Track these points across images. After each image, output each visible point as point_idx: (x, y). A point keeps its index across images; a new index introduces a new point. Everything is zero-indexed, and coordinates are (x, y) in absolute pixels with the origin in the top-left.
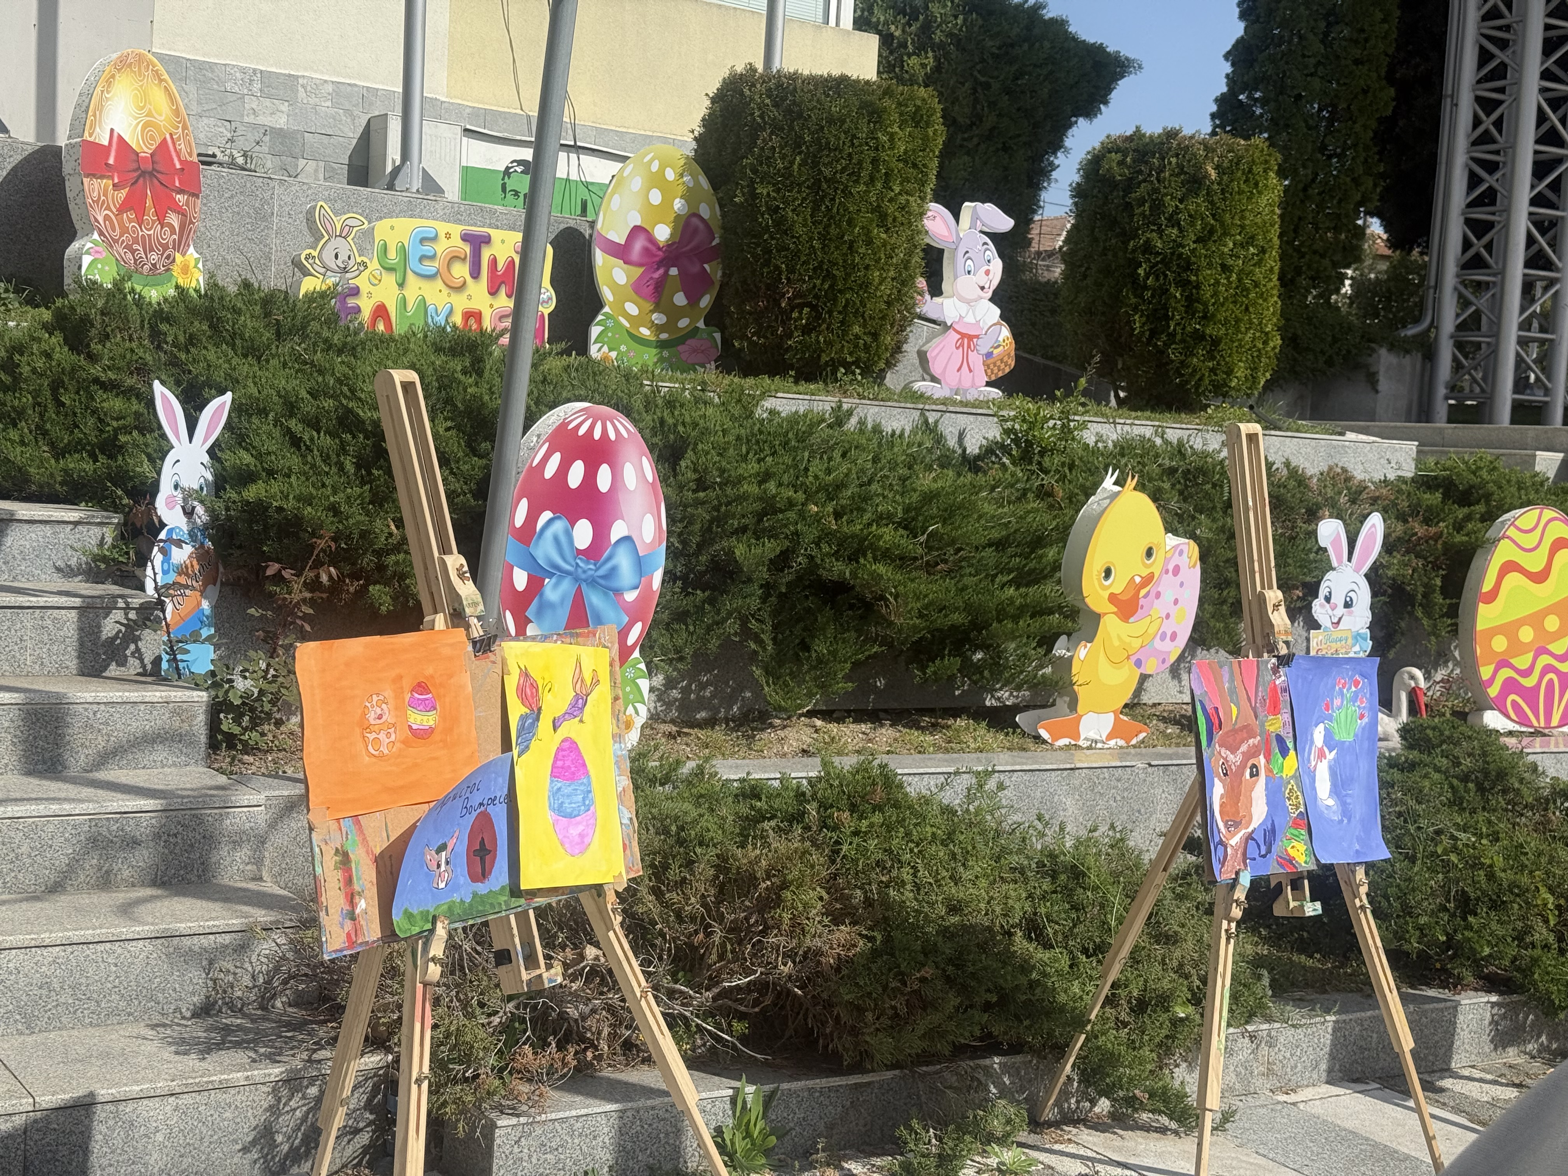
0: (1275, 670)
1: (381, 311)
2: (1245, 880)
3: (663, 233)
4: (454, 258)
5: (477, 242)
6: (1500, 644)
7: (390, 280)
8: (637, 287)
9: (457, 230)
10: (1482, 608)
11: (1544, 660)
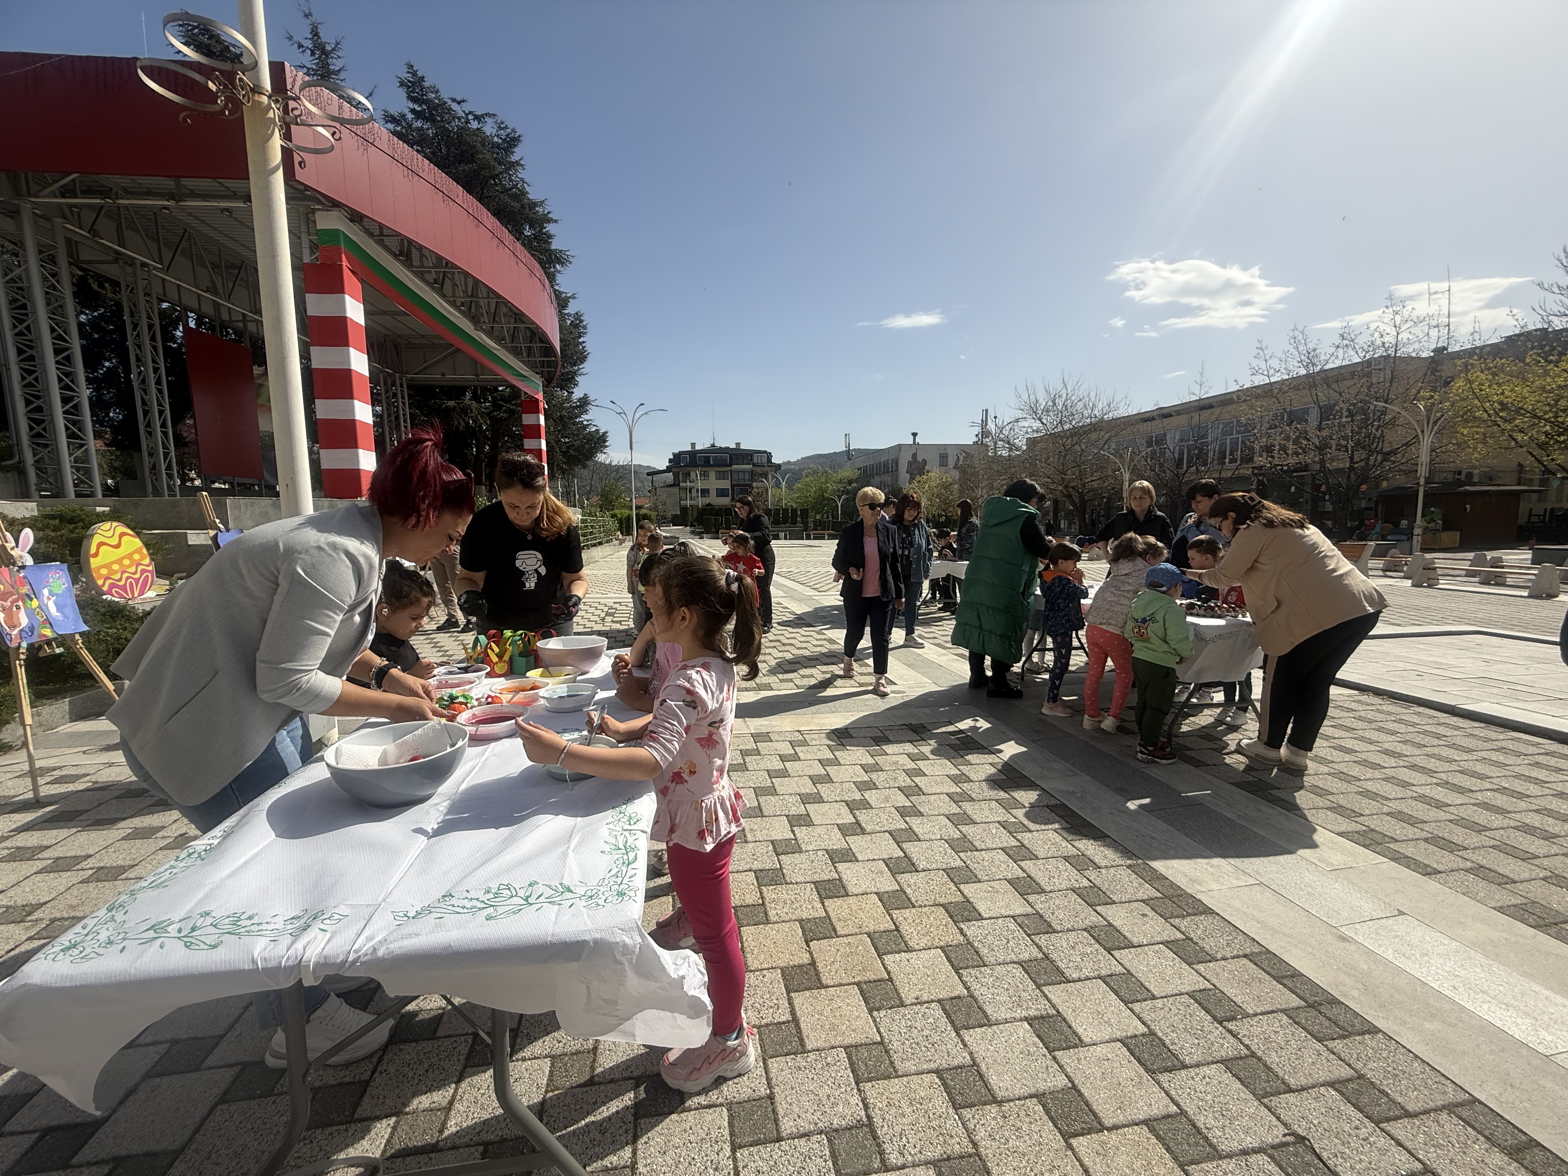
0: (18, 571)
2: (24, 645)
6: (104, 572)
10: (92, 560)
11: (125, 575)
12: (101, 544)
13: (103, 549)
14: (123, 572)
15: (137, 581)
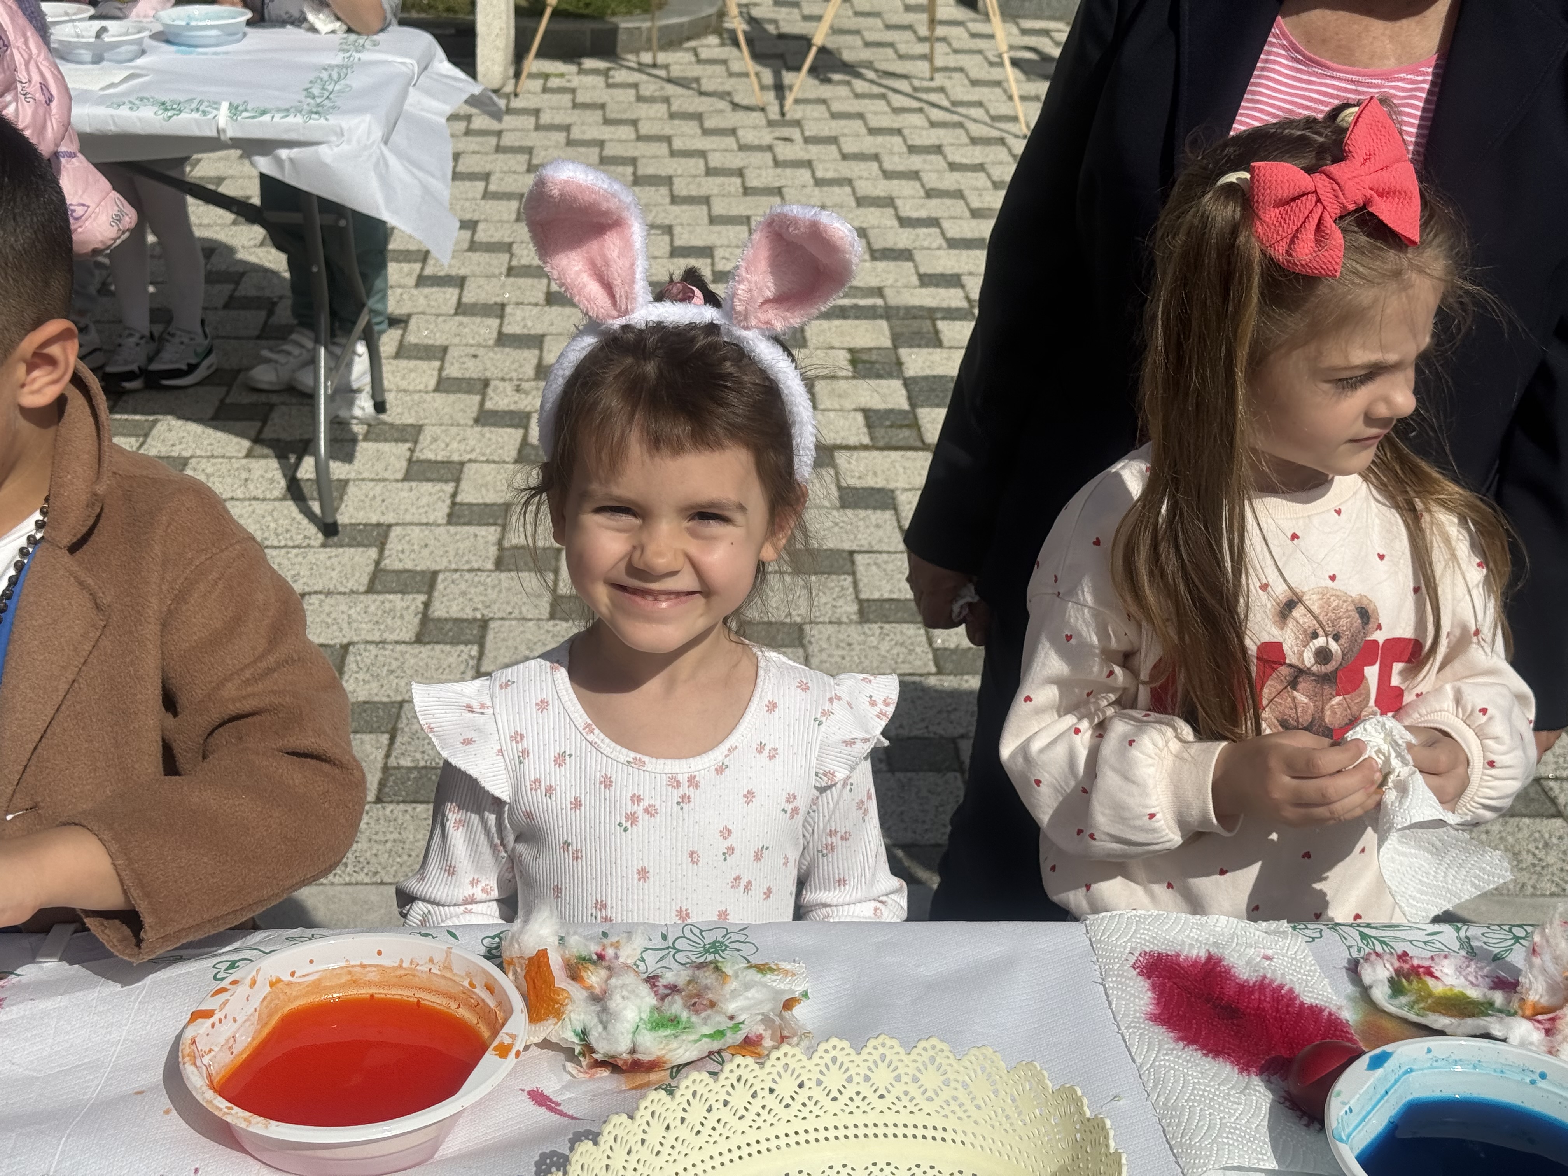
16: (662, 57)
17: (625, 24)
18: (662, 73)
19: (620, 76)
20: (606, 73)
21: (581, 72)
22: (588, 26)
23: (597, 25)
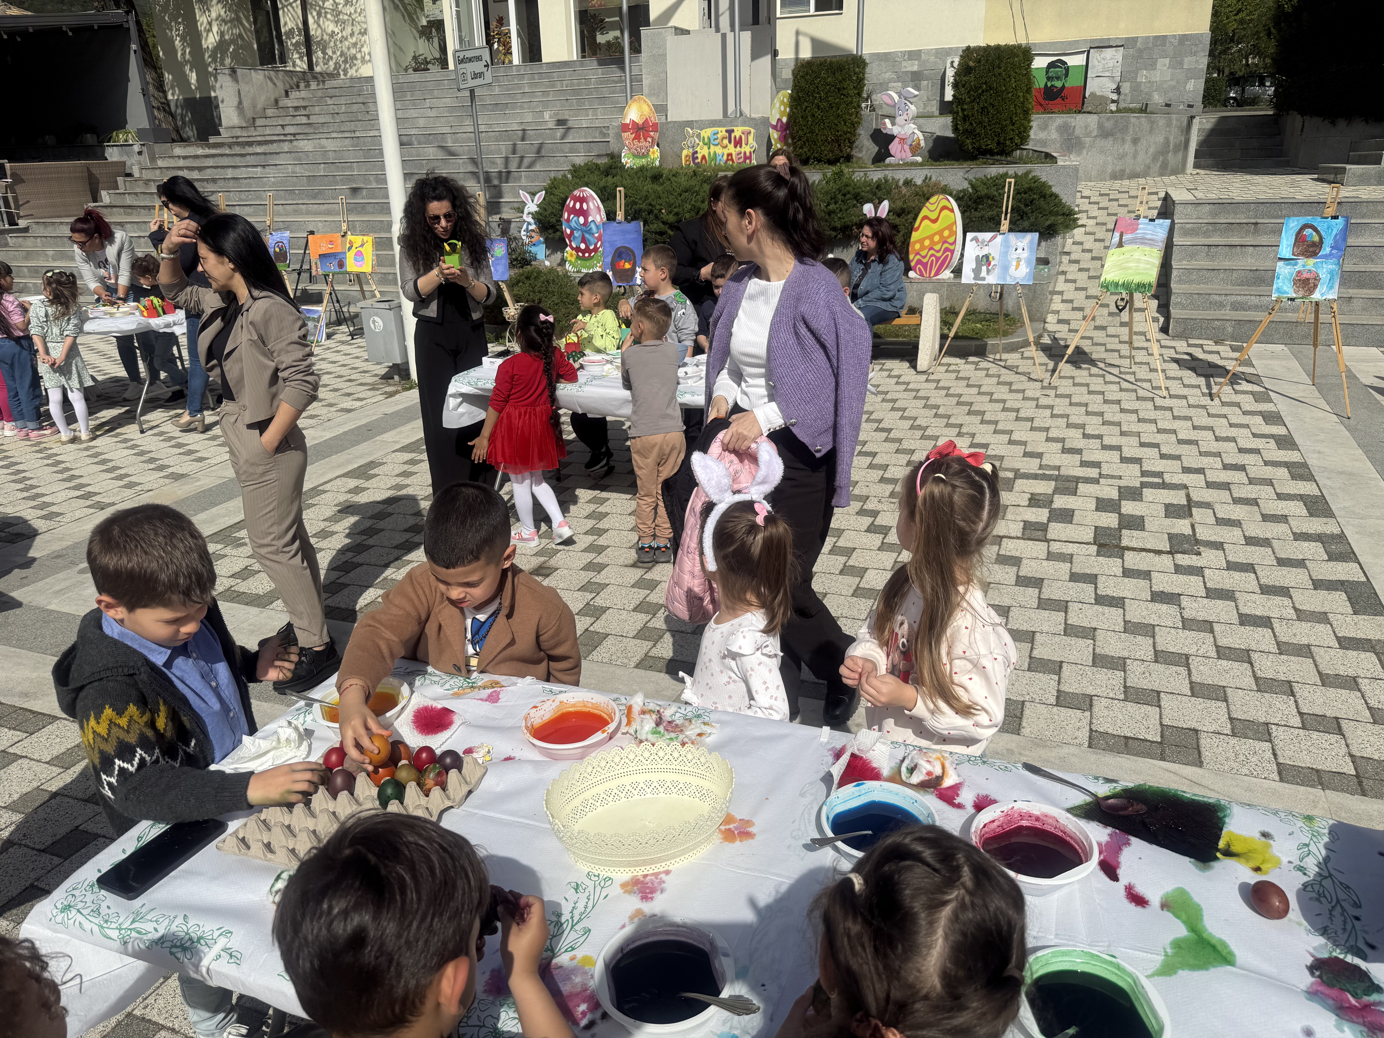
1: (704, 157)
3: (785, 120)
4: (723, 138)
5: (730, 132)
7: (706, 147)
8: (780, 138)
9: (724, 129)
10: (913, 233)
12: (926, 217)
13: (926, 222)
14: (931, 249)
15: (938, 259)
16: (1005, 356)
17: (990, 342)
18: (1002, 364)
19: (984, 364)
20: (976, 364)
21: (967, 363)
22: (974, 343)
23: (978, 343)
